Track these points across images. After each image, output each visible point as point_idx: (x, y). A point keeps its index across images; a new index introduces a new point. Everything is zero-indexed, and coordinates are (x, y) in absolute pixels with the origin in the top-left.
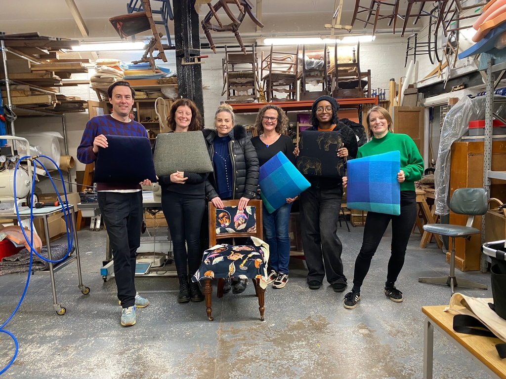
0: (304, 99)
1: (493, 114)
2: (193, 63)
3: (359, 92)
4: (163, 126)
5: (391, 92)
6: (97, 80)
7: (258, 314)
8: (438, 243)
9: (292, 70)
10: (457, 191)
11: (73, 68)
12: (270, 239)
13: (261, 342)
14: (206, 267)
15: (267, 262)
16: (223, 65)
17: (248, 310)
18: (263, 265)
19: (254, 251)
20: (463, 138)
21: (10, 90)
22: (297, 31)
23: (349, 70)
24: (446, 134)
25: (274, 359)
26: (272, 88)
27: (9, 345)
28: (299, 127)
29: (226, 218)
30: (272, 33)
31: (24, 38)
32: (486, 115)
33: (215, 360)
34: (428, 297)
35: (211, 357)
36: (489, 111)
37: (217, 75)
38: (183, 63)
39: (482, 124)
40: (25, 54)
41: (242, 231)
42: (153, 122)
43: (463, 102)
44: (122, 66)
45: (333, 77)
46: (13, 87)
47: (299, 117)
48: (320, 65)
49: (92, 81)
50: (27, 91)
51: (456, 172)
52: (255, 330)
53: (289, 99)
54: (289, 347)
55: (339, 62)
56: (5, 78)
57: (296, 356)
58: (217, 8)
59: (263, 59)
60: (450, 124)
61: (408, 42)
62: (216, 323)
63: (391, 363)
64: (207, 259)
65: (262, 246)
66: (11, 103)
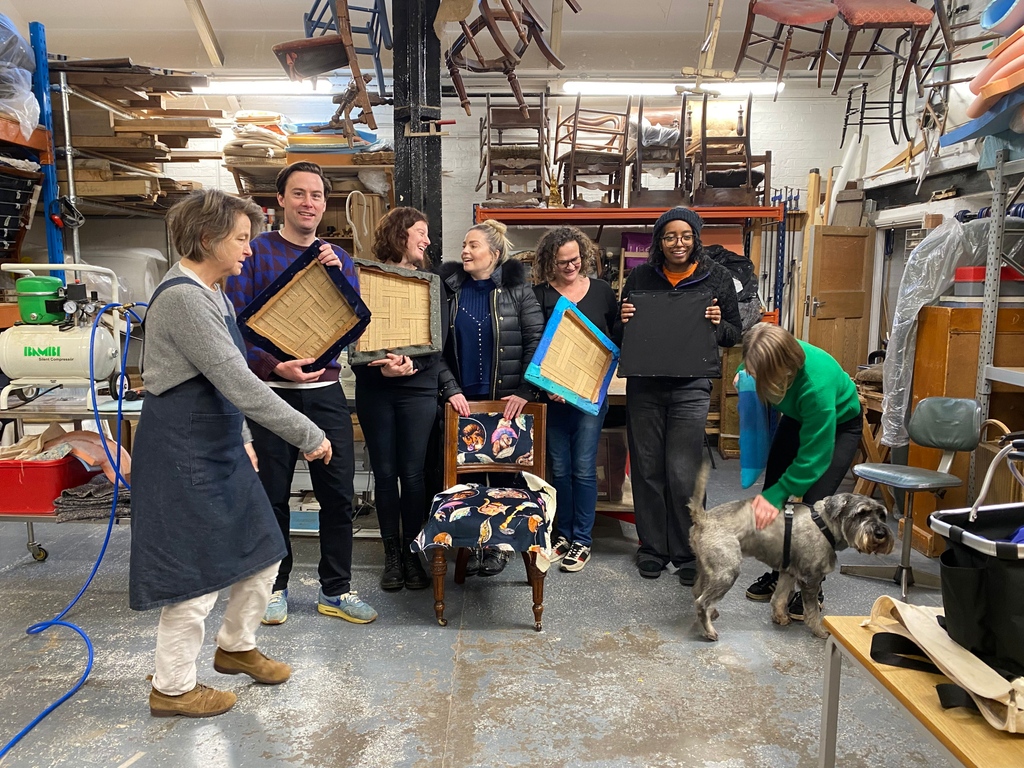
0: (637, 205)
1: (1003, 256)
2: (427, 134)
3: (747, 195)
4: (360, 246)
5: (812, 195)
6: (237, 151)
7: (531, 618)
8: (886, 500)
9: (616, 144)
10: (924, 403)
11: (195, 129)
12: (560, 477)
13: (534, 670)
14: (438, 526)
15: (552, 521)
16: (481, 132)
17: (511, 610)
18: (544, 527)
19: (527, 500)
20: (942, 299)
21: (74, 168)
22: (631, 68)
23: (730, 149)
24: (909, 291)
25: (558, 702)
26: (575, 179)
27: (75, 650)
28: (626, 258)
29: (477, 435)
30: (580, 70)
31: (102, 70)
32: (988, 257)
33: (450, 698)
34: (855, 603)
35: (442, 692)
36: (993, 250)
37: (468, 149)
38: (408, 133)
39: (980, 274)
40: (103, 97)
41: (506, 460)
42: (340, 237)
43: (947, 229)
44: (286, 126)
45: (696, 162)
46: (80, 161)
47: (627, 239)
48: (673, 138)
49: (228, 153)
50: (105, 171)
51: (926, 365)
52: (524, 647)
53: (607, 201)
54: (586, 680)
55: (709, 134)
56: (65, 145)
57: (599, 699)
58: (476, 28)
59: (561, 122)
60: (918, 271)
61: (850, 99)
62: (452, 631)
63: (773, 721)
64: (439, 510)
65: (542, 491)
66: (75, 194)
